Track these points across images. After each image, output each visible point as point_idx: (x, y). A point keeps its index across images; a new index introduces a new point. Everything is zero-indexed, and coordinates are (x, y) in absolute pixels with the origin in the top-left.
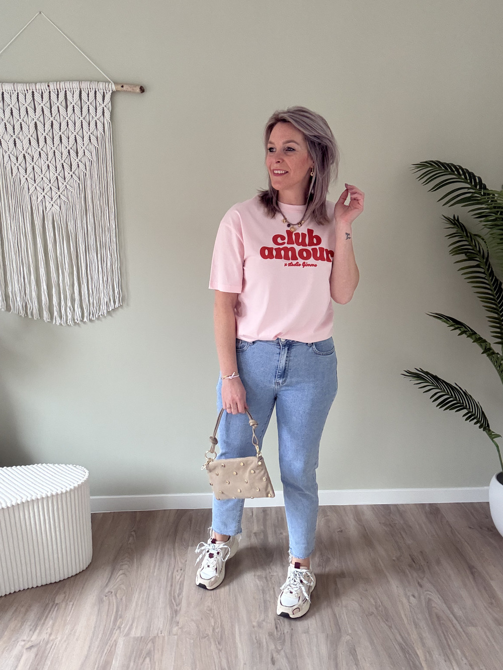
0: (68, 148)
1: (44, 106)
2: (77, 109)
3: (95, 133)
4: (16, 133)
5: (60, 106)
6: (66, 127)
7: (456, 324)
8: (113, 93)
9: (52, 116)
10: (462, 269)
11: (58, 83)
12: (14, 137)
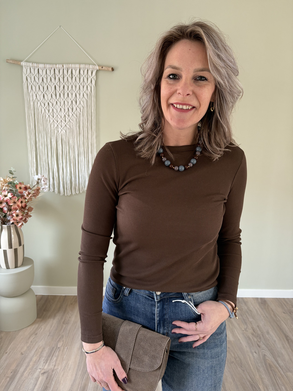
0: (72, 100)
1: (60, 77)
2: (78, 79)
3: (86, 92)
4: (45, 91)
5: (68, 77)
6: (71, 88)
8: (97, 71)
9: (64, 82)
11: (68, 65)
12: (44, 93)
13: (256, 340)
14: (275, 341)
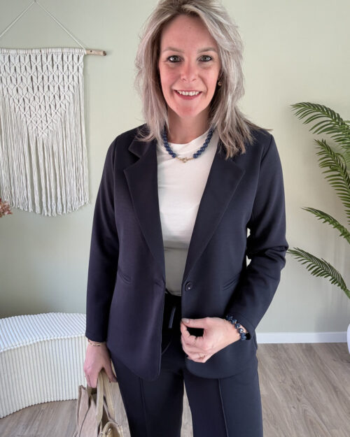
0: (54, 93)
1: (37, 65)
2: (60, 67)
3: (72, 83)
5: (48, 65)
6: (53, 79)
7: (322, 215)
8: (85, 56)
9: (43, 72)
10: (328, 177)
11: (47, 49)
12: (17, 86)
13: (295, 393)
14: (319, 394)
